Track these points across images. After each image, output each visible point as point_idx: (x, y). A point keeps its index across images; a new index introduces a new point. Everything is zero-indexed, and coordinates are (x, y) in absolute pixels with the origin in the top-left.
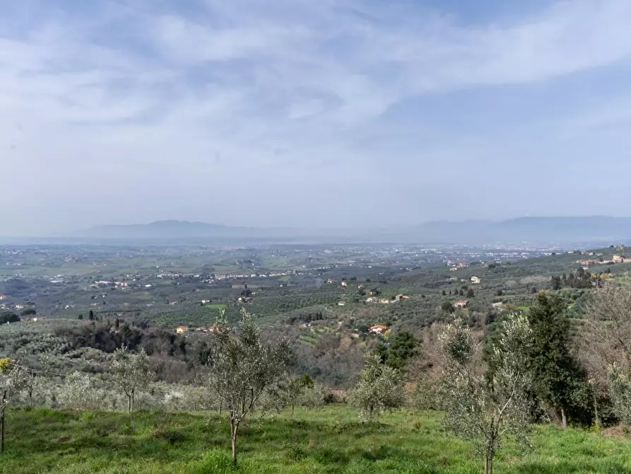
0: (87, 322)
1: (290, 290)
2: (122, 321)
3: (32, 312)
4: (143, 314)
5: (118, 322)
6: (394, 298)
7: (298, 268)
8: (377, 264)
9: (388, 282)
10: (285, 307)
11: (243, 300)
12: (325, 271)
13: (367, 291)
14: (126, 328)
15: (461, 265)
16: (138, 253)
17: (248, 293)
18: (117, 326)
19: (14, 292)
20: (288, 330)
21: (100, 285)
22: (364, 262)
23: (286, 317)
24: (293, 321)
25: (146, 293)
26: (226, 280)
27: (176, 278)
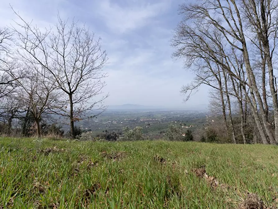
0: (105, 133)
1: (161, 124)
2: (114, 133)
3: (90, 130)
4: (120, 131)
5: (113, 133)
6: (189, 126)
7: (164, 118)
8: (186, 116)
9: (188, 121)
10: (159, 129)
11: (148, 127)
12: (171, 118)
13: (182, 124)
14: (115, 135)
15: (210, 117)
16: (119, 113)
17: (149, 125)
18: (113, 134)
19: (85, 124)
20: (160, 135)
21: (109, 122)
22: (182, 116)
23: (159, 132)
24: (161, 133)
25: (121, 125)
26: (143, 121)
27: (130, 120)
